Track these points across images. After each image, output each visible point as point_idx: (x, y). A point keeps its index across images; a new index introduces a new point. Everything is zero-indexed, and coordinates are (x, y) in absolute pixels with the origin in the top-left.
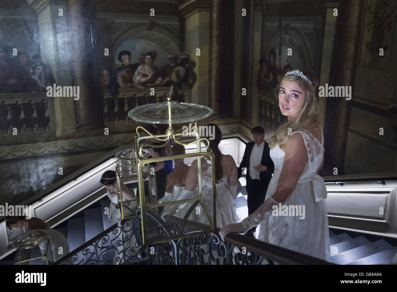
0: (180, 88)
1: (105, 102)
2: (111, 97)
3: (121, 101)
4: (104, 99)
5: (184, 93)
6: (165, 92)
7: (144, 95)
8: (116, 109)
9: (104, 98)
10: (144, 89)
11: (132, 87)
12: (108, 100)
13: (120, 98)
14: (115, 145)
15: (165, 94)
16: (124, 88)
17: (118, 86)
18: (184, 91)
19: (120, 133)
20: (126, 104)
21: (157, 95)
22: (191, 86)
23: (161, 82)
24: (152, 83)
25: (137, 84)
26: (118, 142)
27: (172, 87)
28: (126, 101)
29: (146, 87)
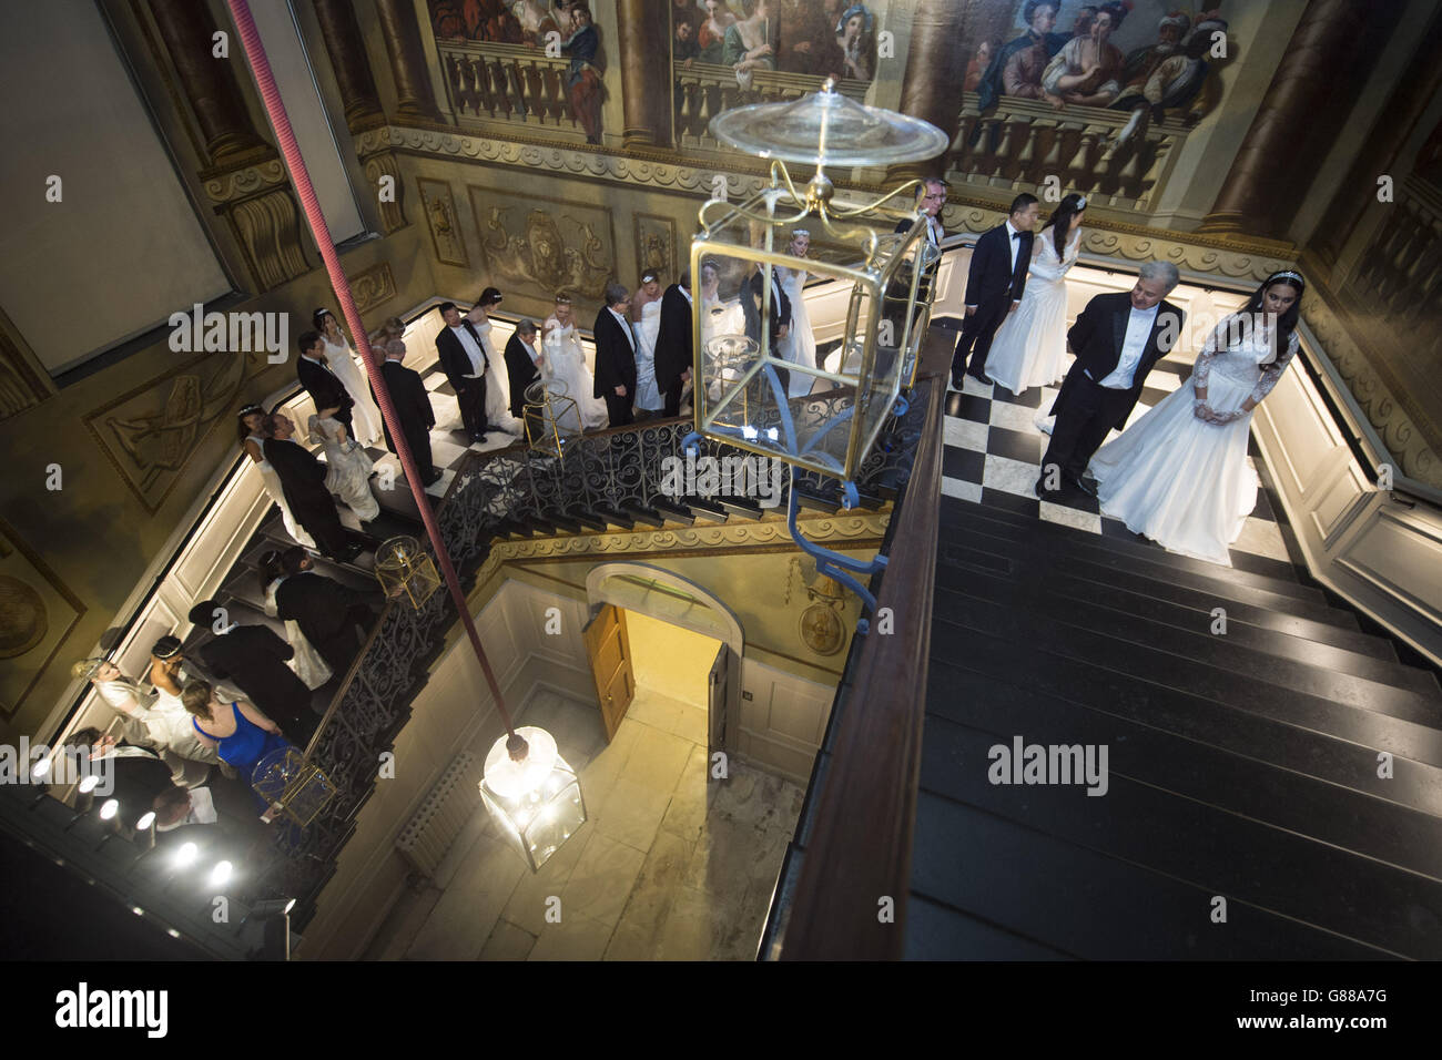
0: (1159, 120)
1: (962, 123)
2: (978, 114)
3: (997, 129)
4: (961, 116)
5: (1164, 137)
6: (1112, 125)
7: (1054, 123)
8: (979, 147)
9: (963, 112)
10: (1060, 109)
11: (1034, 96)
12: (969, 119)
13: (996, 120)
14: (954, 230)
15: (1112, 129)
16: (1015, 96)
17: (1001, 90)
18: (1166, 132)
19: (970, 203)
20: (1006, 139)
21: (1088, 129)
22: (1192, 121)
23: (1113, 94)
24: (1086, 94)
25: (1048, 90)
26: (960, 224)
27: (1136, 114)
28: (1008, 130)
29: (1067, 101)
